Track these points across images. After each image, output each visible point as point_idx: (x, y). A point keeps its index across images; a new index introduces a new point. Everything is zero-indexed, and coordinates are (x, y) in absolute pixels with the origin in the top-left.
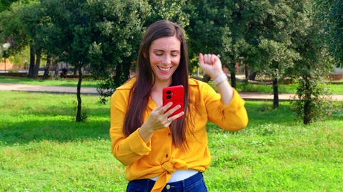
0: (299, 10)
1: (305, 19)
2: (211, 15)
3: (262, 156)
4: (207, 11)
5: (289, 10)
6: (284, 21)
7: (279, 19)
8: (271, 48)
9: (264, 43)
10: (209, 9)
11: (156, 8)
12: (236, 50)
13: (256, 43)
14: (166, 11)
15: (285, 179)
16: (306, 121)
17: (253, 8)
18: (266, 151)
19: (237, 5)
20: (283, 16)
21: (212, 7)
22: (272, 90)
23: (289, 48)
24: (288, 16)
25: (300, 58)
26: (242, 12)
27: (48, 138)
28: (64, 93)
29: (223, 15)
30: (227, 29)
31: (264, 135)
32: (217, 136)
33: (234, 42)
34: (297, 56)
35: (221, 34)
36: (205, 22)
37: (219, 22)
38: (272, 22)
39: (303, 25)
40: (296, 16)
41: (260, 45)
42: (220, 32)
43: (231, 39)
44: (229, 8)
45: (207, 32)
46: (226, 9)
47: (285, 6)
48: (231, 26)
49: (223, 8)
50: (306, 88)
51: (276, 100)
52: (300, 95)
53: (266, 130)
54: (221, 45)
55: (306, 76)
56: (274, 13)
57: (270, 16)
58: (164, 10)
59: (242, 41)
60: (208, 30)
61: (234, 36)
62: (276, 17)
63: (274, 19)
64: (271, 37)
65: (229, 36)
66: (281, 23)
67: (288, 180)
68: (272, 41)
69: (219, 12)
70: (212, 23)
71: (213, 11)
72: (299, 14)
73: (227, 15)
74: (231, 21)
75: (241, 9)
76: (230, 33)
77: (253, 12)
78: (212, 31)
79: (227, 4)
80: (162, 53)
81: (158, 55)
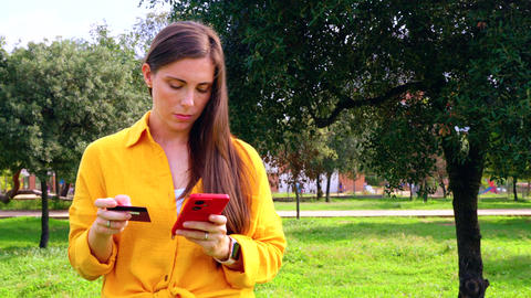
0: (122, 109)
1: (129, 119)
2: (16, 111)
4: (12, 107)
5: (111, 109)
6: (106, 121)
7: (99, 119)
10: (13, 105)
12: (48, 154)
13: (72, 147)
17: (68, 105)
19: (48, 100)
20: (105, 116)
21: (17, 102)
24: (109, 116)
26: (55, 109)
29: (31, 111)
30: (36, 128)
32: (25, 259)
33: (45, 145)
35: (28, 133)
36: (8, 119)
37: (26, 120)
38: (91, 123)
40: (118, 116)
41: (77, 149)
43: (41, 141)
44: (39, 104)
45: (11, 132)
46: (34, 104)
47: (105, 104)
48: (39, 123)
49: (31, 103)
54: (30, 149)
56: (93, 111)
57: (88, 114)
59: (56, 146)
60: (12, 129)
61: (45, 137)
62: (95, 116)
63: (93, 119)
65: (38, 137)
66: (102, 124)
69: (26, 108)
70: (17, 121)
71: (18, 107)
72: (122, 113)
73: (37, 112)
74: (41, 119)
75: (54, 105)
76: (40, 134)
77: (68, 109)
78: (18, 131)
79: (36, 100)
80: (181, 84)
81: (172, 87)
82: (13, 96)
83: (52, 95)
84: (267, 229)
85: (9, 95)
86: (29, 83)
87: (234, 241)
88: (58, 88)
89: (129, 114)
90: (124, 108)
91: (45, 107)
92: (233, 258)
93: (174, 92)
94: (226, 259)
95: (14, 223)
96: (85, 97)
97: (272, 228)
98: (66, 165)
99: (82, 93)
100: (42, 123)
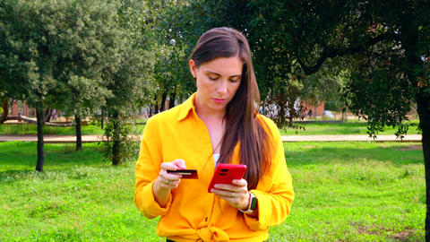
1: (116, 54)
2: (15, 48)
4: (11, 45)
5: (100, 45)
6: (94, 56)
7: (88, 55)
8: (82, 86)
9: (74, 79)
10: (12, 42)
12: (44, 87)
13: (65, 80)
16: (116, 163)
17: (61, 42)
19: (43, 38)
20: (94, 51)
21: (16, 40)
23: (100, 85)
24: (98, 52)
25: (113, 96)
26: (49, 46)
29: (28, 48)
30: (33, 63)
31: (76, 178)
32: (26, 182)
33: (41, 79)
34: (109, 93)
35: (26, 69)
36: (8, 56)
37: (24, 56)
38: (81, 58)
39: (114, 60)
40: (106, 51)
41: (69, 82)
42: (26, 67)
43: (38, 75)
44: (35, 41)
45: (11, 67)
46: (31, 42)
47: (94, 41)
48: (36, 59)
49: (27, 41)
50: (115, 129)
51: (79, 142)
52: (108, 135)
53: (78, 173)
54: (28, 83)
55: (116, 115)
56: (84, 48)
57: (78, 50)
59: (50, 77)
60: (12, 65)
61: (41, 71)
62: (85, 52)
63: (83, 55)
64: (80, 73)
65: (35, 72)
66: (92, 59)
68: (82, 78)
69: (24, 45)
70: (16, 57)
71: (17, 45)
72: (110, 48)
73: (33, 49)
74: (37, 55)
75: (48, 42)
76: (37, 69)
77: (61, 46)
78: (17, 66)
79: (32, 37)
80: (217, 77)
81: (211, 79)
82: (12, 34)
83: (46, 33)
84: (280, 184)
85: (8, 33)
86: (26, 22)
87: (253, 196)
88: (52, 27)
89: (116, 50)
90: (111, 44)
91: (40, 44)
92: (251, 208)
93: (212, 82)
94: (246, 209)
95: (6, 147)
96: (76, 34)
97: (284, 184)
98: (62, 97)
99: (74, 31)
100: (38, 59)
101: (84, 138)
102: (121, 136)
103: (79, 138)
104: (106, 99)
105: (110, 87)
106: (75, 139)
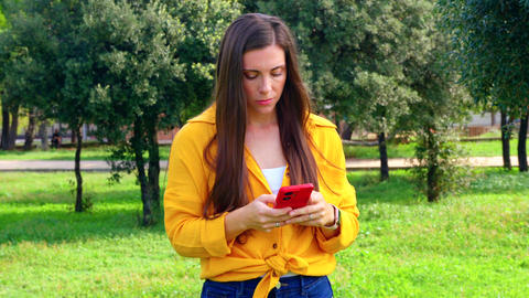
0: (413, 25)
1: (424, 38)
3: (366, 252)
5: (398, 25)
6: (392, 42)
7: (383, 40)
8: (373, 86)
9: (362, 77)
11: (192, 28)
12: (319, 89)
13: (349, 79)
14: (208, 32)
15: (401, 284)
16: (432, 198)
17: (343, 25)
18: (372, 244)
19: (317, 19)
20: (389, 35)
22: (379, 154)
23: (400, 83)
24: (397, 35)
25: (419, 99)
26: (326, 31)
27: (31, 238)
28: (55, 171)
29: (296, 36)
30: (305, 57)
33: (315, 78)
34: (414, 96)
38: (373, 46)
39: (420, 47)
40: (409, 35)
41: (356, 81)
43: (310, 73)
44: (306, 25)
46: (300, 26)
47: (391, 20)
48: (310, 52)
49: (296, 25)
50: (428, 147)
51: (384, 169)
52: (420, 158)
53: (370, 213)
55: (429, 127)
56: (375, 31)
57: (369, 35)
58: (205, 30)
59: (328, 75)
61: (315, 68)
62: (378, 37)
63: (375, 41)
64: (372, 69)
65: (307, 68)
66: (387, 47)
67: (408, 285)
68: (375, 75)
72: (414, 30)
73: (303, 36)
74: (310, 45)
75: (325, 26)
76: (309, 64)
77: (343, 29)
79: (303, 19)
80: (257, 74)
81: (250, 78)
83: (321, 12)
88: (329, 3)
89: (423, 31)
90: (416, 24)
93: (251, 82)
94: (331, 224)
96: (364, 12)
98: (345, 103)
99: (360, 7)
100: (311, 49)
101: (391, 163)
102: (439, 159)
103: (384, 163)
104: (410, 104)
105: (415, 86)
106: (378, 164)
